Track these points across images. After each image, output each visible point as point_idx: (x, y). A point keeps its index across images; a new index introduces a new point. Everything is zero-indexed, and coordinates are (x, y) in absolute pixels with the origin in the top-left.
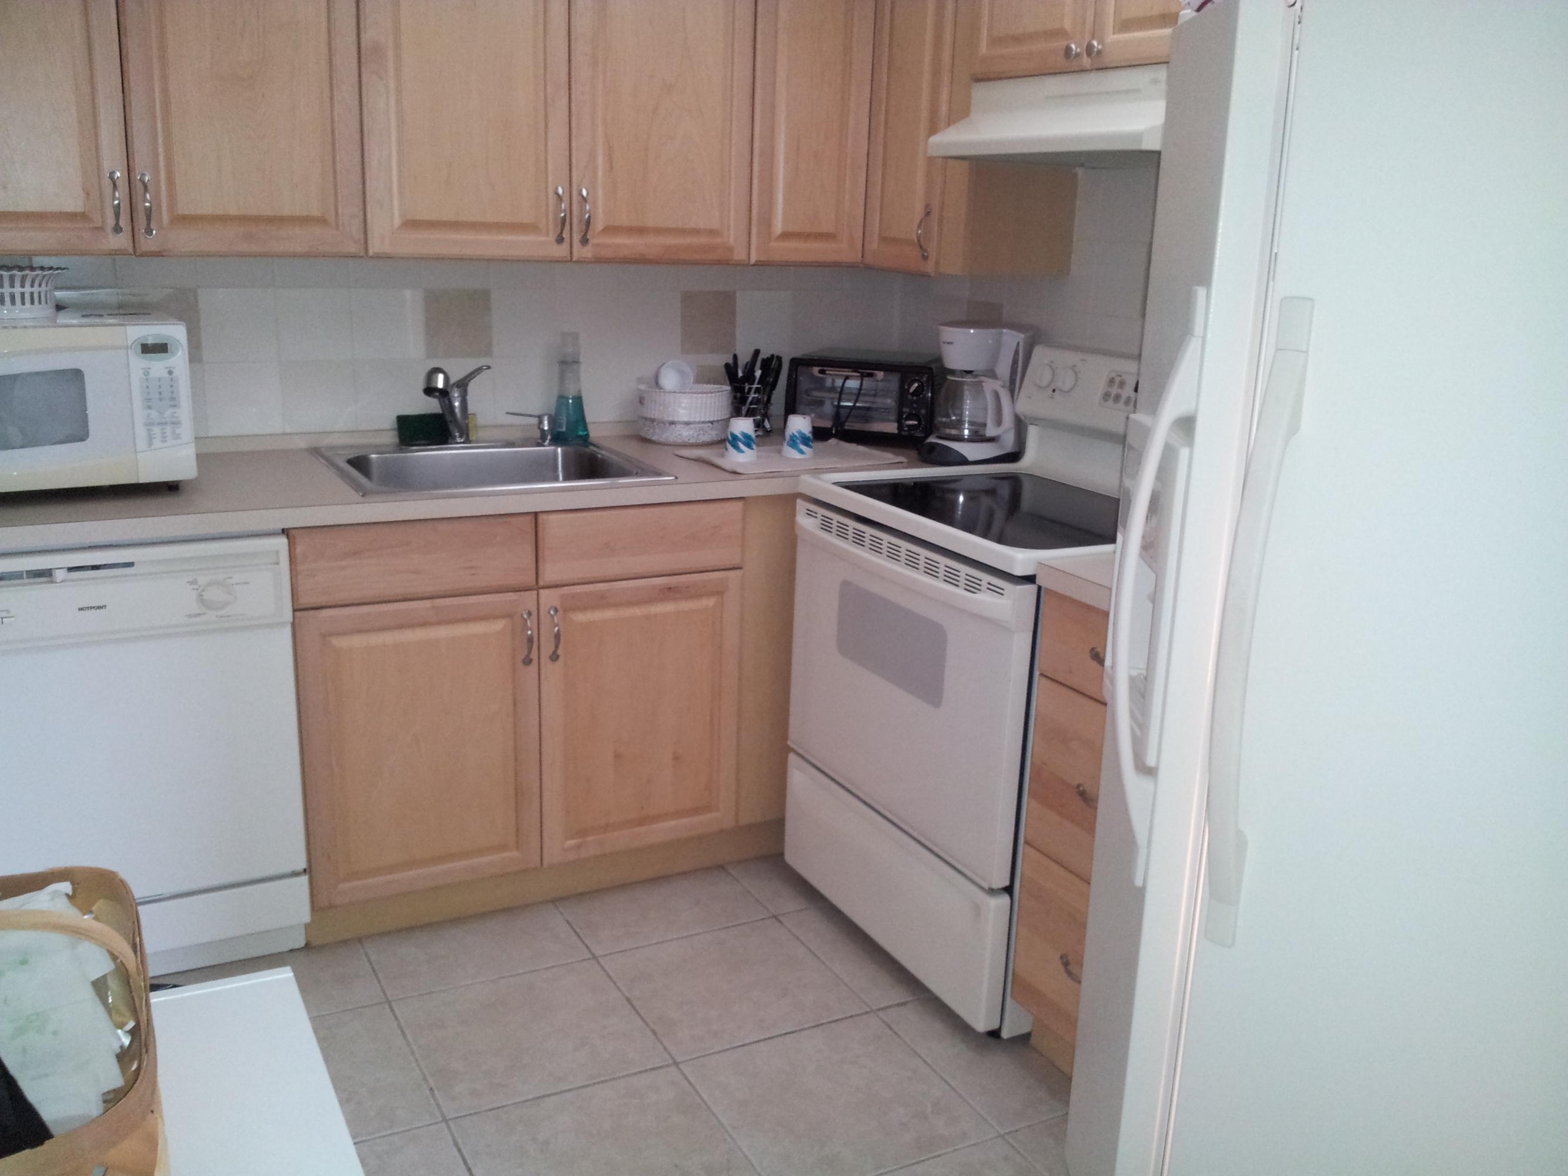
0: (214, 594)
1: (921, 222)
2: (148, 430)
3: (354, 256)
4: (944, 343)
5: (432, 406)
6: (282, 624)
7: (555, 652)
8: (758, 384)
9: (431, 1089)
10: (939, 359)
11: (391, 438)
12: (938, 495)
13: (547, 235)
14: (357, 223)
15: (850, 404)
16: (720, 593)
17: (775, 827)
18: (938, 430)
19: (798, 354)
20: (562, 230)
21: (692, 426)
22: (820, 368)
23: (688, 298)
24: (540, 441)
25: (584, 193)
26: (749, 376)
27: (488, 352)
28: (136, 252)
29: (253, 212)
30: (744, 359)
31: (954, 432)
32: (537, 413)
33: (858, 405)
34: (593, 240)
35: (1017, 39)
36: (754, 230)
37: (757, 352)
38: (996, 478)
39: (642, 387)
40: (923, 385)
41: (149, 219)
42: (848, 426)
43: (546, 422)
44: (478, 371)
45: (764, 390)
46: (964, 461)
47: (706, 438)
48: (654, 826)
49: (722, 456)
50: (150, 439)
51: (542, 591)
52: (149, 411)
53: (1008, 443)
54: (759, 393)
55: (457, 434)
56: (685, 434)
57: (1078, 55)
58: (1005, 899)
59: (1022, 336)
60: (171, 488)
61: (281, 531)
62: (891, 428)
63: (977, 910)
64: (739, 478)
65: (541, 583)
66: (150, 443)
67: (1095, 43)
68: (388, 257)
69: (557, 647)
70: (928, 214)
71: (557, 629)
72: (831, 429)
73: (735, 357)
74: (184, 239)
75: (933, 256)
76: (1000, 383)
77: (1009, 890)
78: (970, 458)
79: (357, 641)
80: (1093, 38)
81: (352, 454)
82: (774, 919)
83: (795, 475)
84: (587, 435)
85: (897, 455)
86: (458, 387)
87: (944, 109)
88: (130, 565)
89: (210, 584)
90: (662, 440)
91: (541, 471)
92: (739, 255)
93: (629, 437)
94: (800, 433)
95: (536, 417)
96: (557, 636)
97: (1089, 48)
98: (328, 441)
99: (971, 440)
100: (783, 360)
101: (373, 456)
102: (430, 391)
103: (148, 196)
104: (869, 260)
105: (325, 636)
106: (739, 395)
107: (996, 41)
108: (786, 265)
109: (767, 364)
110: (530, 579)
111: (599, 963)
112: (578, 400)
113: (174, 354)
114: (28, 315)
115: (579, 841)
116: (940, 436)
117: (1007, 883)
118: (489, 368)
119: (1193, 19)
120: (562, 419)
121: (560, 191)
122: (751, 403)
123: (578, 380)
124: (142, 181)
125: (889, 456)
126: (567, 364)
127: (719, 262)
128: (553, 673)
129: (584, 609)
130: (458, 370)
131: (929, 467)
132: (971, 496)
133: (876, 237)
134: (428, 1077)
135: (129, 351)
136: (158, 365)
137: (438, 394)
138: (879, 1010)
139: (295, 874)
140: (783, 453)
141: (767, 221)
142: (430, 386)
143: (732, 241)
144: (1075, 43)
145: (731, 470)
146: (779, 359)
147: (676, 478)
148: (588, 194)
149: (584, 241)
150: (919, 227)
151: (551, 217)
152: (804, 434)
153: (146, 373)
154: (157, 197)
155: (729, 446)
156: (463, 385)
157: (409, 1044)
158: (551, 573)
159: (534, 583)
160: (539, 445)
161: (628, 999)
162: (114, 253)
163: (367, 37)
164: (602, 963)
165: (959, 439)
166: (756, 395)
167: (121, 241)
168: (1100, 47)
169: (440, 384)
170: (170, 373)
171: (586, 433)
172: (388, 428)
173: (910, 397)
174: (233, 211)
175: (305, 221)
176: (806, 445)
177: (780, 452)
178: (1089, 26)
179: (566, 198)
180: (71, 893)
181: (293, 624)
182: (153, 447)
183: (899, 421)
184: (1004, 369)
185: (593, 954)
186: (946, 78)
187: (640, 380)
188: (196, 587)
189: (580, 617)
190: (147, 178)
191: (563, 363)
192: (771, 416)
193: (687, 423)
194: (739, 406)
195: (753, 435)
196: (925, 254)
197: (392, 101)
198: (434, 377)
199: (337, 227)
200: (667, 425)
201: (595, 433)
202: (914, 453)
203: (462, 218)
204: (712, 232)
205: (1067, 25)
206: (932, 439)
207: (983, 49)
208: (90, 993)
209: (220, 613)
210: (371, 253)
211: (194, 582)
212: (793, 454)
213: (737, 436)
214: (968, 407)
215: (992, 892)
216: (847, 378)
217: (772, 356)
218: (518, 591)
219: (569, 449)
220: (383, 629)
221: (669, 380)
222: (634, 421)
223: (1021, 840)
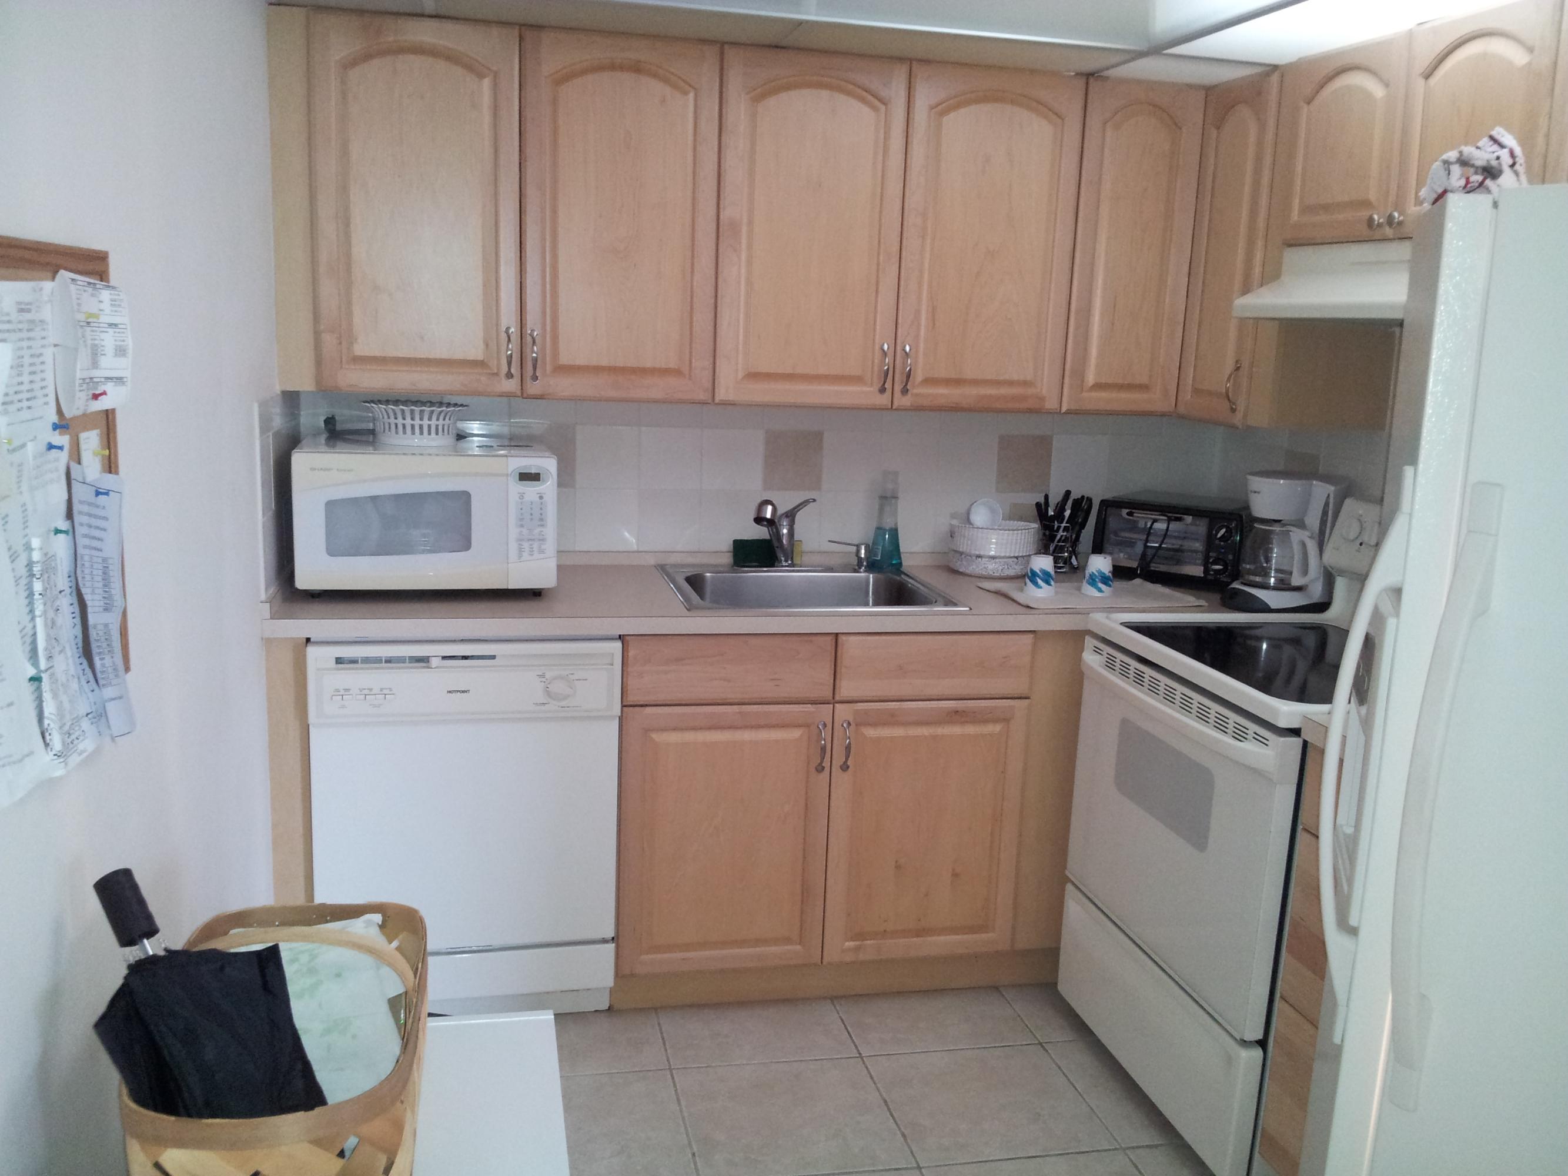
0: (558, 687)
1: (1230, 376)
2: (519, 544)
3: (703, 403)
4: (1251, 491)
5: (761, 533)
6: (612, 717)
7: (845, 762)
8: (1066, 523)
9: (694, 1155)
10: (1247, 508)
11: (727, 559)
12: (1240, 640)
13: (872, 385)
14: (708, 374)
15: (1157, 545)
16: (1007, 721)
17: (1051, 955)
18: (1242, 577)
19: (1108, 496)
20: (885, 383)
21: (997, 560)
22: (1128, 510)
23: (1006, 443)
24: (857, 567)
25: (908, 348)
26: (1059, 515)
27: (817, 486)
28: (524, 395)
29: (620, 363)
30: (1055, 499)
31: (1258, 579)
32: (856, 542)
33: (1163, 546)
34: (915, 390)
35: (1326, 208)
36: (1067, 380)
37: (1068, 493)
38: (1301, 628)
39: (955, 522)
40: (1231, 530)
41: (535, 368)
42: (1154, 567)
43: (863, 551)
44: (805, 503)
45: (1072, 529)
46: (1266, 609)
47: (1011, 572)
48: (929, 939)
49: (1022, 590)
50: (521, 550)
51: (837, 705)
52: (522, 529)
53: (1316, 593)
54: (1067, 532)
55: (783, 559)
56: (992, 568)
57: (1380, 225)
58: (1258, 1053)
59: (1332, 488)
60: (536, 594)
61: (618, 637)
62: (1196, 570)
63: (1229, 1061)
64: (1032, 612)
65: (837, 698)
66: (520, 556)
67: (1396, 214)
68: (733, 404)
69: (847, 757)
70: (1238, 369)
71: (848, 741)
72: (1136, 569)
73: (1046, 497)
74: (565, 385)
75: (1241, 408)
76: (1307, 533)
77: (1263, 1044)
78: (1273, 606)
79: (674, 737)
80: (1395, 210)
81: (690, 572)
82: (1040, 1046)
83: (1086, 613)
84: (900, 564)
85: (1198, 598)
86: (787, 516)
87: (1257, 270)
88: (493, 657)
89: (555, 678)
90: (968, 572)
91: (853, 596)
92: (1051, 404)
93: (939, 567)
94: (1100, 572)
95: (854, 545)
96: (848, 748)
97: (1390, 220)
98: (673, 559)
99: (1275, 588)
100: (1094, 502)
101: (708, 574)
102: (759, 520)
103: (535, 348)
104: (1182, 409)
105: (647, 731)
106: (1047, 533)
107: (1306, 209)
108: (1098, 413)
109: (1077, 503)
110: (827, 693)
111: (864, 1063)
112: (894, 533)
113: (545, 481)
114: (434, 444)
115: (858, 943)
116: (1245, 582)
117: (1260, 1036)
118: (814, 500)
119: (1430, 210)
120: (878, 549)
121: (886, 347)
122: (1058, 542)
123: (895, 513)
124: (531, 335)
125: (1190, 599)
126: (887, 499)
127: (1030, 411)
128: (843, 782)
129: (874, 725)
130: (785, 501)
131: (1230, 612)
132: (1276, 644)
133: (1189, 388)
134: (693, 1143)
135: (509, 478)
136: (531, 490)
137: (765, 523)
138: (1129, 1148)
139: (604, 941)
140: (1083, 591)
141: (1080, 374)
142: (760, 516)
143: (1044, 392)
144: (1378, 214)
145: (1025, 604)
146: (1090, 500)
147: (971, 609)
148: (910, 350)
149: (905, 391)
150: (1229, 379)
151: (876, 368)
152: (1104, 574)
153: (522, 496)
154: (543, 348)
155: (1028, 581)
156: (791, 515)
157: (681, 1111)
158: (847, 689)
159: (831, 698)
160: (855, 571)
161: (885, 1102)
162: (509, 395)
163: (726, 214)
164: (867, 1063)
165: (1265, 586)
166: (1065, 534)
167: (512, 385)
168: (1401, 218)
169: (768, 516)
170: (541, 498)
171: (899, 561)
172: (725, 550)
173: (1217, 542)
174: (604, 362)
175: (665, 372)
176: (1105, 583)
177: (1079, 589)
178: (1392, 198)
179: (891, 354)
180: (380, 923)
181: (621, 718)
182: (522, 559)
183: (1206, 565)
184: (1313, 520)
185: (860, 1054)
186: (1260, 243)
187: (953, 516)
188: (544, 680)
189: (871, 732)
190: (535, 334)
191: (884, 498)
192: (1079, 553)
193: (993, 558)
194: (1046, 543)
195: (1052, 572)
196: (1234, 407)
197: (743, 271)
198: (764, 507)
199: (690, 379)
200: (974, 558)
201: (908, 562)
202: (1217, 597)
203: (799, 370)
204: (1025, 383)
205: (1373, 196)
206: (1236, 585)
207: (1295, 216)
208: (385, 1008)
209: (563, 703)
210: (717, 400)
211: (543, 676)
212: (1090, 591)
213: (1036, 572)
214: (1275, 555)
215: (1244, 1043)
216: (1155, 521)
217: (1083, 497)
218: (816, 704)
219: (879, 576)
220: (694, 729)
221: (980, 516)
222: (945, 553)
223: (1278, 995)
